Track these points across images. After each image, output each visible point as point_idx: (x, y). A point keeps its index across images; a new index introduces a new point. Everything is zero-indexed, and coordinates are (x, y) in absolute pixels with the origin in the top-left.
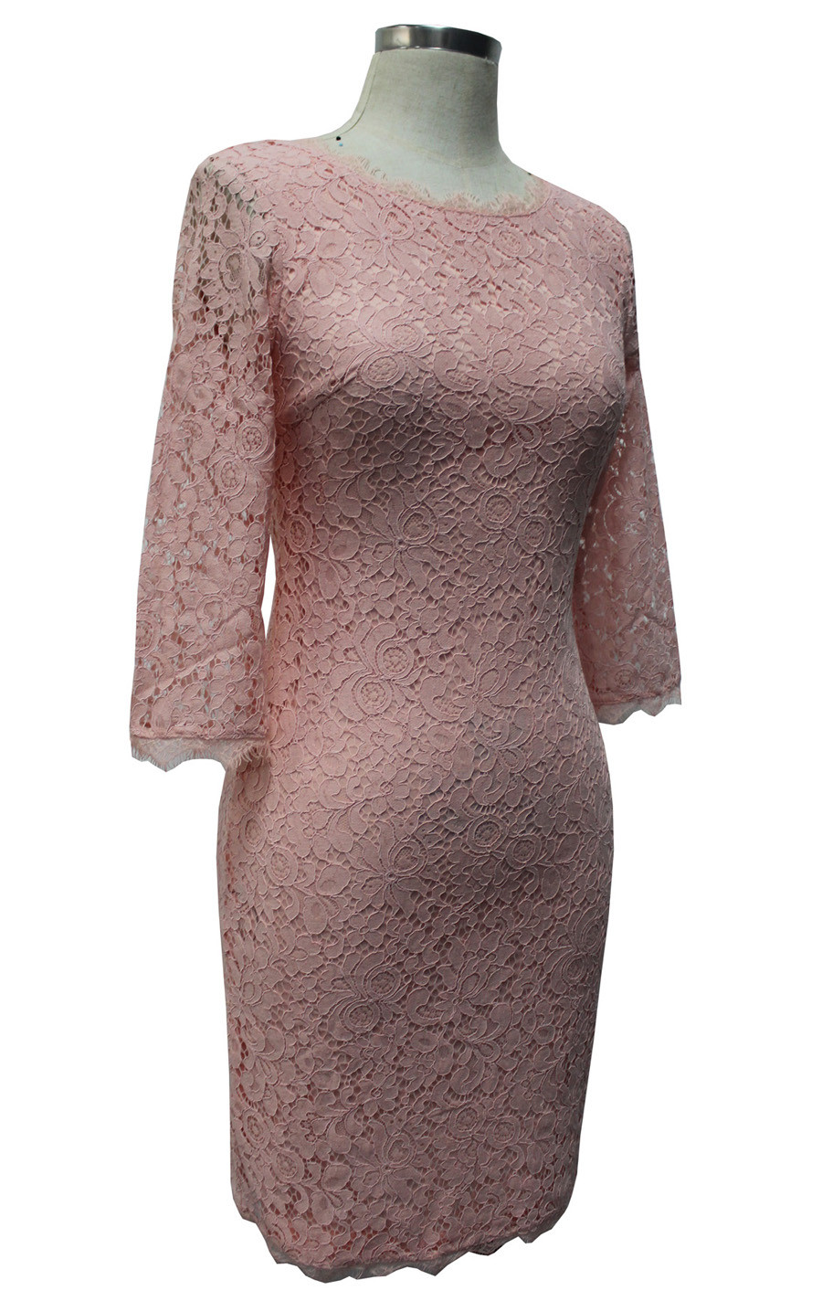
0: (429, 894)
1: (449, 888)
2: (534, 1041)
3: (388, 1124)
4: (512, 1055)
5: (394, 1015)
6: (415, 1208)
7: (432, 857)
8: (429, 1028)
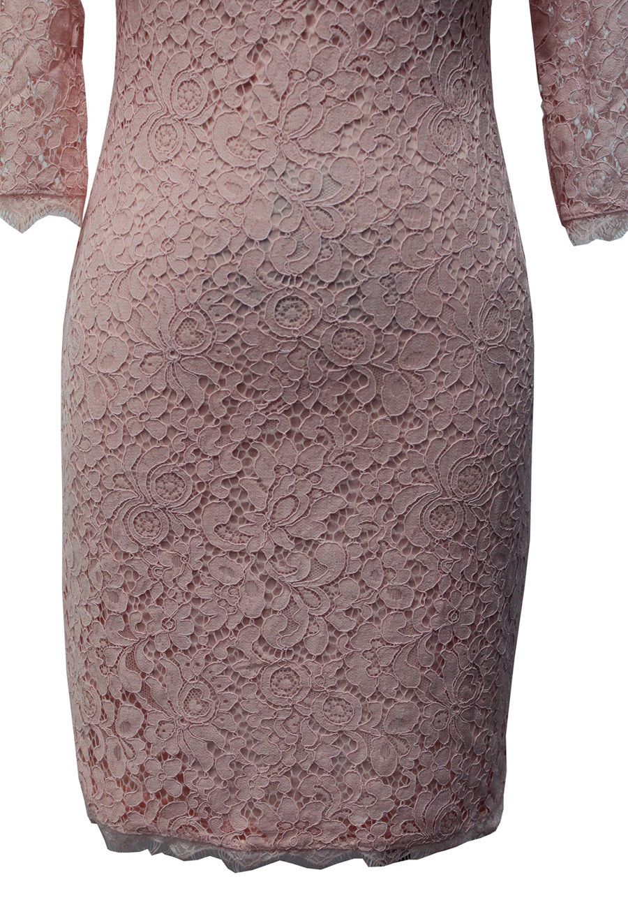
0: (222, 382)
1: (247, 378)
2: (380, 601)
3: (183, 666)
4: (348, 612)
5: (186, 529)
6: (218, 780)
7: (221, 334)
8: (232, 554)
